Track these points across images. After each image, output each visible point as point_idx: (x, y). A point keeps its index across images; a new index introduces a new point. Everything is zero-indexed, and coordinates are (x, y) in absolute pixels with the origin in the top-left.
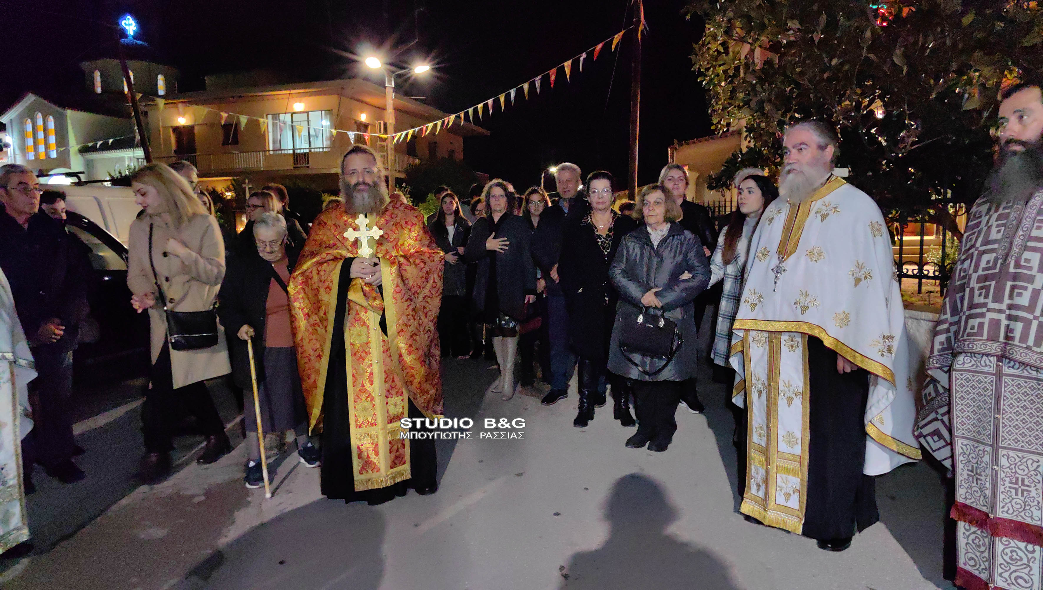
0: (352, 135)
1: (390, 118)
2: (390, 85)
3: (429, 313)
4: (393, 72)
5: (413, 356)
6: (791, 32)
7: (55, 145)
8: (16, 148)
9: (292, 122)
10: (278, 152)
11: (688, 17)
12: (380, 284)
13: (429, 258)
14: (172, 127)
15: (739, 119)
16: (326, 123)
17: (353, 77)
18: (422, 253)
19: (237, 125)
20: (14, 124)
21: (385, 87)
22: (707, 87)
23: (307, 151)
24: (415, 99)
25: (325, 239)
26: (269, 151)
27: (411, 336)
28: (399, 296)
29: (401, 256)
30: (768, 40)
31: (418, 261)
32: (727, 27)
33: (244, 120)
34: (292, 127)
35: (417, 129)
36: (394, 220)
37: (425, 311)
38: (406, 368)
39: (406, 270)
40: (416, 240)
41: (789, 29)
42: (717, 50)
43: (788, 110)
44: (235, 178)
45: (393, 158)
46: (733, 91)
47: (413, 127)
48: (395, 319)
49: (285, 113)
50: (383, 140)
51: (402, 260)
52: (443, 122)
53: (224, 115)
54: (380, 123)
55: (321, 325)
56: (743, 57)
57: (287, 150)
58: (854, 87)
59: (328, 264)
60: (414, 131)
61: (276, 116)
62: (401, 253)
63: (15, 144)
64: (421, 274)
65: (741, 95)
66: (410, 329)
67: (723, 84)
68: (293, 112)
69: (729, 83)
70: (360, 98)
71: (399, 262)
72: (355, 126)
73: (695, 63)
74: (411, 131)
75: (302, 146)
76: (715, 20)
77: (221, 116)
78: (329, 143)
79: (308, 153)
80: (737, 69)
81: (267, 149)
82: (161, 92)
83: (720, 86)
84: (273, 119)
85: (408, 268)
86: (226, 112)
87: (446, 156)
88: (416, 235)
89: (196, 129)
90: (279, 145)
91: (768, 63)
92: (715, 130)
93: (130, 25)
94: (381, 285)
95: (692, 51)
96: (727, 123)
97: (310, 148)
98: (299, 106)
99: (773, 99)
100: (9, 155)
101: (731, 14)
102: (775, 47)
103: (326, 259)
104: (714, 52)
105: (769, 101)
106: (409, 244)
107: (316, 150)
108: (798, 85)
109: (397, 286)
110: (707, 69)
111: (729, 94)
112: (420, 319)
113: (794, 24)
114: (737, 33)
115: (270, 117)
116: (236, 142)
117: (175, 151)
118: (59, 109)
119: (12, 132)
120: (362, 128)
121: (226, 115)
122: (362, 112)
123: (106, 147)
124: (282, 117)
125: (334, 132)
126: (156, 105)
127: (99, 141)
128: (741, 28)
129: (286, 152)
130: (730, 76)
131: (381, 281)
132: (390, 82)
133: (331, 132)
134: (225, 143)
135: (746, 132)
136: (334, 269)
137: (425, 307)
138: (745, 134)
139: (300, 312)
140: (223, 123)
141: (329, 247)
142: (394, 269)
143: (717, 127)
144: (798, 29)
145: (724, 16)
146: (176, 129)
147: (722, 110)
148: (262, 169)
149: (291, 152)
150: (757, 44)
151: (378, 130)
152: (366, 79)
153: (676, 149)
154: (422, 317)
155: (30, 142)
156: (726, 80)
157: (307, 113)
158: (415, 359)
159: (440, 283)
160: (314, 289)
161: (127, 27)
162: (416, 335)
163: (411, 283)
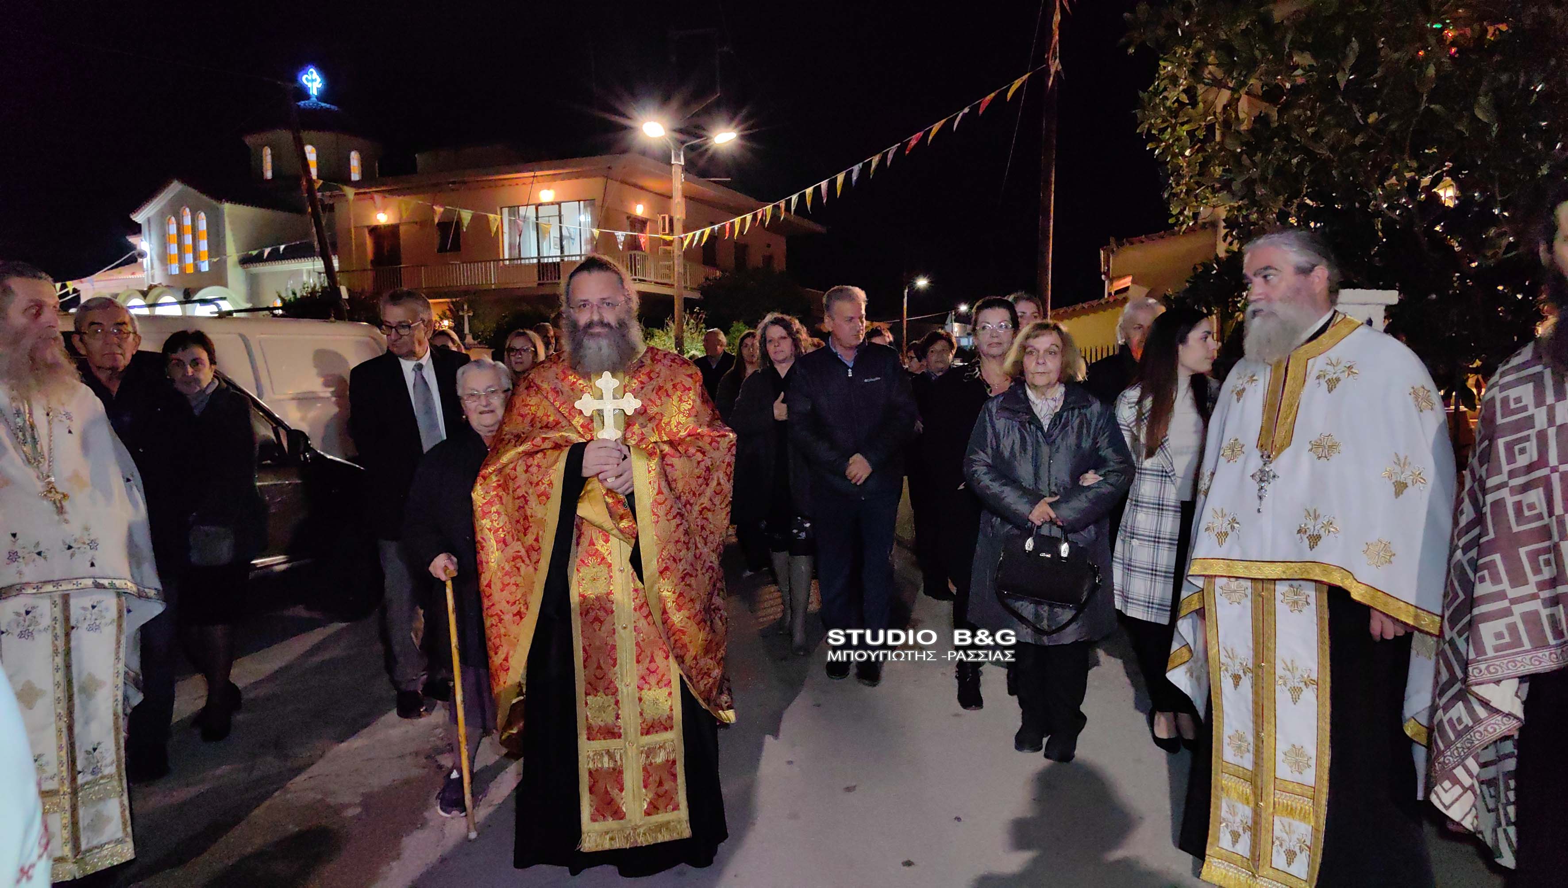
0: (621, 235)
1: (679, 210)
2: (679, 161)
3: (711, 538)
4: (683, 143)
5: (685, 613)
6: (1299, 72)
7: (207, 254)
8: (155, 258)
9: (537, 218)
10: (516, 262)
11: (1131, 51)
12: (630, 491)
13: (710, 444)
14: (368, 227)
15: (1214, 207)
16: (586, 218)
17: (624, 151)
18: (699, 436)
19: (459, 223)
20: (152, 224)
21: (671, 165)
22: (1161, 159)
23: (558, 260)
24: (715, 182)
25: (540, 414)
26: (504, 260)
27: (683, 579)
28: (661, 511)
29: (665, 442)
30: (1261, 84)
31: (692, 450)
32: (1193, 64)
33: (466, 216)
34: (537, 224)
35: (716, 227)
36: (654, 383)
37: (704, 534)
38: (674, 634)
39: (672, 466)
40: (689, 415)
41: (1296, 67)
42: (1177, 100)
43: (1297, 194)
44: (454, 300)
45: (682, 270)
46: (1204, 165)
47: (712, 224)
48: (656, 550)
49: (527, 205)
50: (670, 243)
51: (666, 448)
52: (755, 216)
53: (439, 209)
54: (664, 218)
55: (527, 561)
56: (1219, 109)
57: (529, 258)
58: (1406, 156)
59: (545, 454)
60: (713, 230)
61: (514, 210)
62: (665, 438)
63: (153, 253)
64: (697, 472)
65: (1218, 171)
66: (681, 567)
67: (1187, 153)
68: (538, 202)
69: (1198, 151)
70: (634, 180)
71: (661, 451)
72: (627, 223)
73: (1142, 122)
74: (708, 230)
75: (551, 253)
76: (1175, 53)
77: (434, 211)
78: (589, 247)
79: (558, 263)
80: (1210, 128)
81: (501, 257)
82: (355, 176)
83: (1183, 155)
84: (510, 215)
85: (676, 461)
86: (442, 205)
87: (761, 265)
88: (690, 407)
89: (402, 229)
90: (517, 251)
91: (1261, 120)
92: (1175, 224)
93: (313, 81)
94: (632, 493)
95: (1138, 103)
96: (1193, 214)
97: (562, 255)
98: (547, 195)
99: (1270, 177)
100: (145, 266)
101: (1200, 44)
102: (1271, 94)
103: (542, 448)
104: (1174, 103)
105: (1264, 180)
106: (679, 423)
107: (570, 259)
108: (1310, 155)
109: (660, 492)
110: (1162, 131)
111: (1198, 168)
112: (697, 547)
113: (1303, 59)
114: (1210, 73)
115: (506, 211)
116: (456, 247)
117: (372, 262)
118: (214, 203)
119: (150, 235)
120: (638, 225)
121: (442, 210)
122: (638, 202)
123: (275, 257)
124: (522, 210)
125: (596, 232)
126: (344, 195)
127: (267, 247)
128: (1218, 65)
129: (527, 261)
130: (1199, 141)
131: (632, 486)
132: (677, 156)
133: (592, 233)
134: (442, 249)
135: (1225, 228)
136: (556, 462)
137: (703, 528)
138: (1224, 232)
139: (492, 536)
140: (436, 221)
141: (547, 427)
142: (654, 463)
143: (1178, 219)
144: (1311, 66)
145: (1188, 48)
146: (375, 230)
147: (1187, 193)
148: (493, 287)
149: (535, 261)
150: (1242, 92)
151: (661, 229)
152: (644, 153)
153: (1113, 252)
154: (699, 545)
155: (174, 249)
156: (1192, 148)
157: (559, 204)
158: (689, 618)
159: (728, 487)
160: (519, 498)
161: (309, 85)
162: (691, 576)
163: (680, 486)
